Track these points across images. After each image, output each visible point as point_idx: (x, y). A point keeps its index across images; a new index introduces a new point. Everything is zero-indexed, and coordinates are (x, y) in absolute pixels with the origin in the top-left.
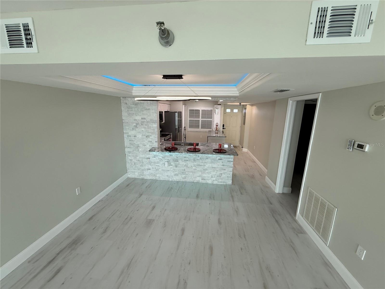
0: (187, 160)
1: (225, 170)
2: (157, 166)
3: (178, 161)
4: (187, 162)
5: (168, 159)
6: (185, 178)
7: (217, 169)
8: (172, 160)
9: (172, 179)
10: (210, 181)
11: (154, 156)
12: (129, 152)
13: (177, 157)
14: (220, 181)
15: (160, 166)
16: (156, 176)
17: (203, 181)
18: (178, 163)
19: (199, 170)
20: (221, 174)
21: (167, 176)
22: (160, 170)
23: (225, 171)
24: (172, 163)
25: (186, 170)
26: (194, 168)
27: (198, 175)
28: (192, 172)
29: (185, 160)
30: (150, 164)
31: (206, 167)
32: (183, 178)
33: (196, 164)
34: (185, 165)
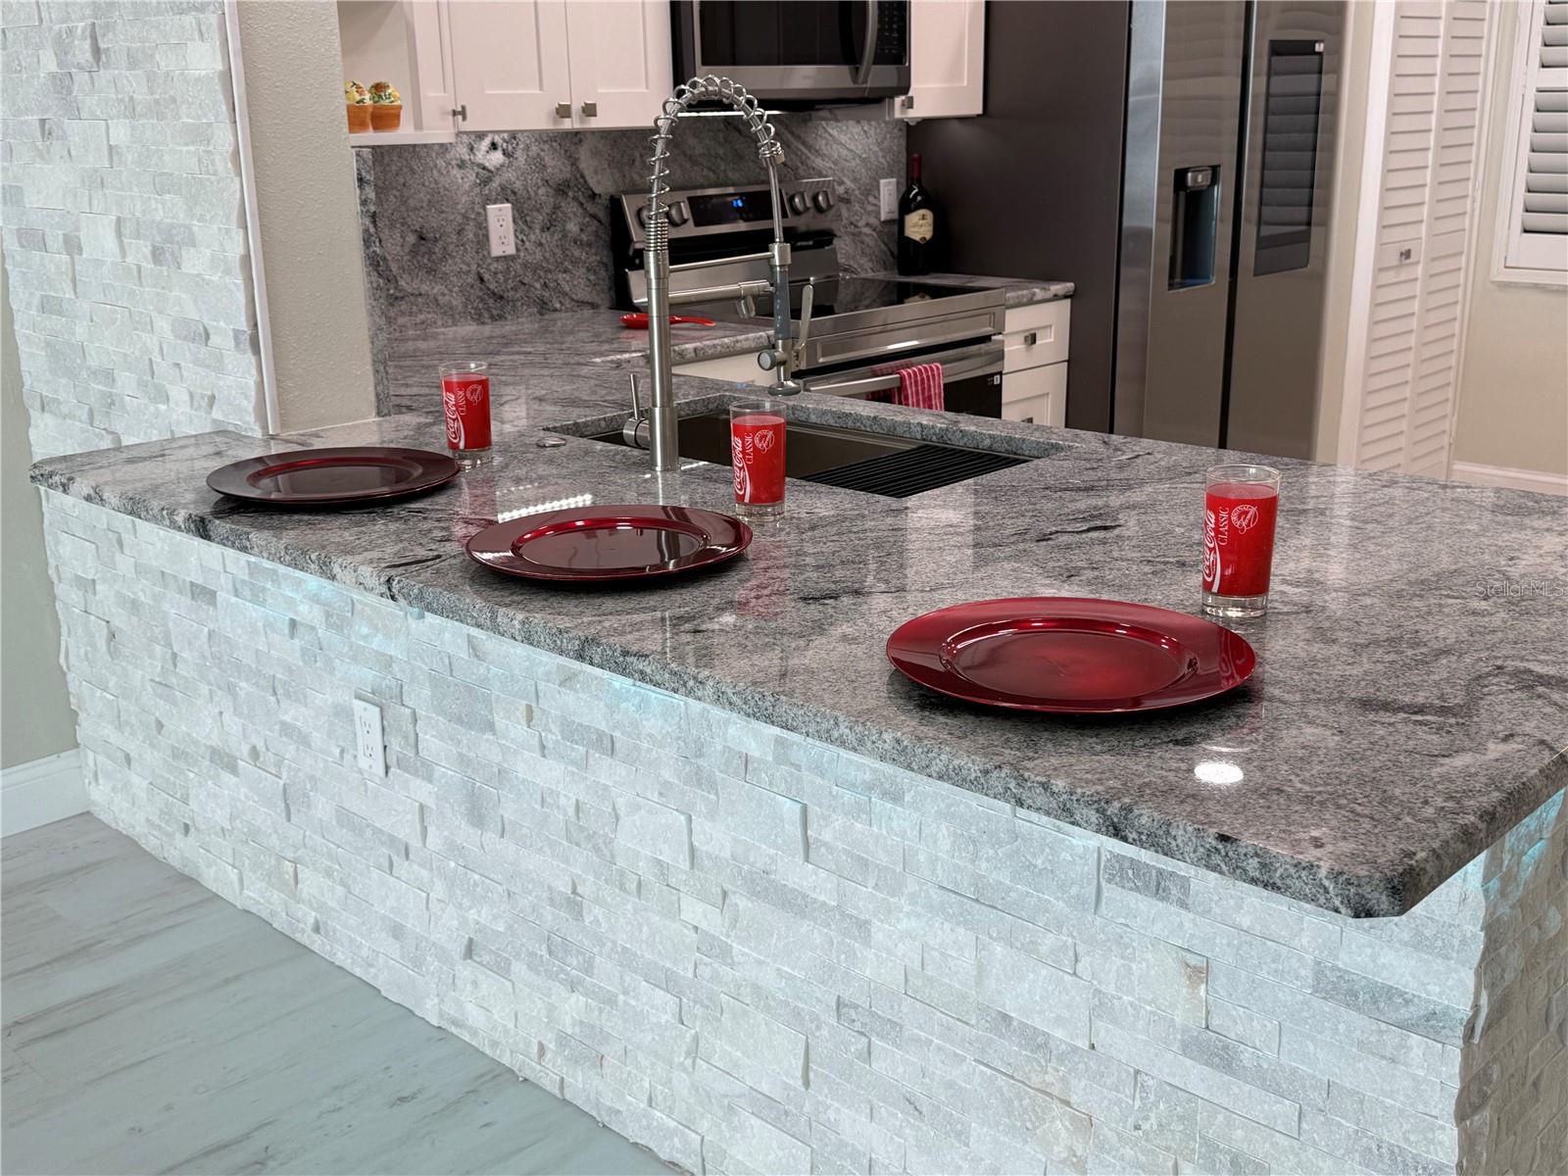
0: (606, 745)
2: (286, 729)
3: (490, 727)
4: (607, 771)
5: (386, 662)
6: (588, 1048)
7: (1084, 1095)
8: (428, 691)
9: (451, 1010)
11: (254, 569)
15: (317, 738)
16: (295, 895)
18: (486, 749)
21: (397, 932)
22: (323, 809)
24: (432, 743)
25: (594, 913)
26: (694, 911)
27: (765, 1088)
28: (669, 983)
29: (573, 731)
30: (231, 689)
31: (870, 954)
32: (563, 1039)
33: (726, 854)
34: (571, 811)
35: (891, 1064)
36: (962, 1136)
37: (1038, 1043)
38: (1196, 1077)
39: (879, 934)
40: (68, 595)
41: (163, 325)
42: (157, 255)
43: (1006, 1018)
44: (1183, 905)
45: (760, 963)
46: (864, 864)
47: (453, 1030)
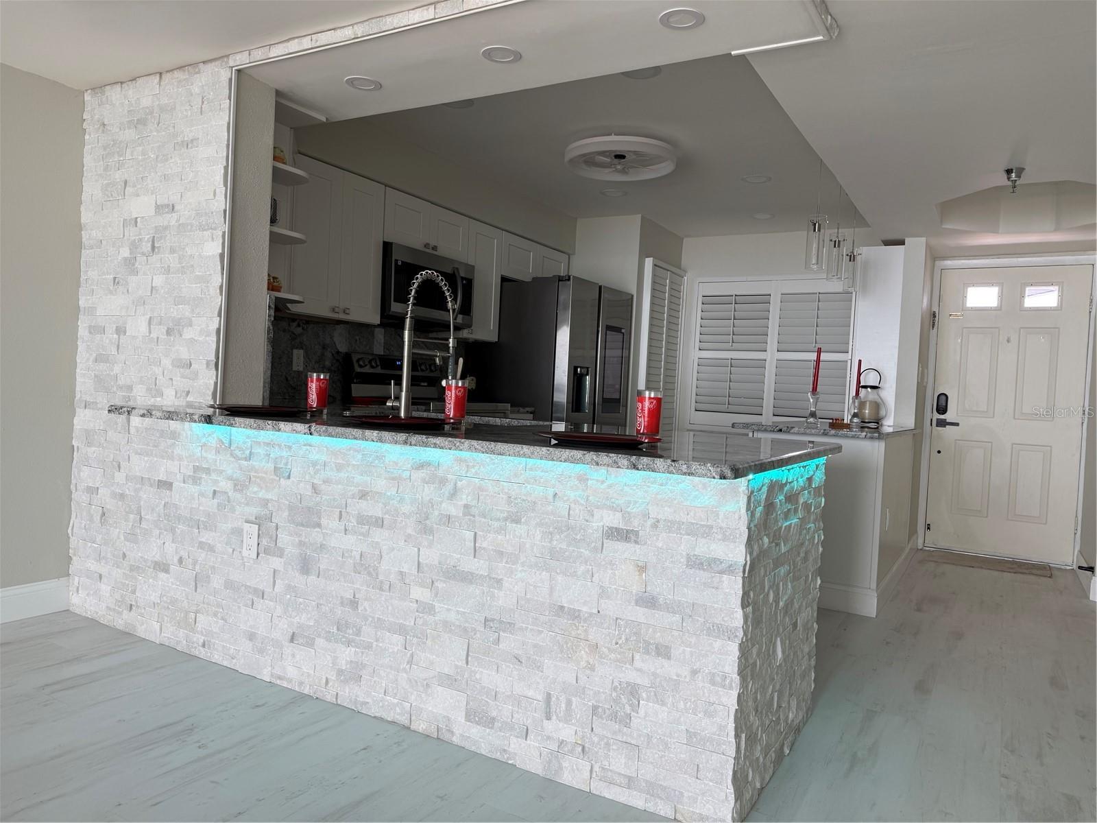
0: (379, 523)
1: (663, 651)
2: (202, 545)
3: (319, 525)
4: (378, 535)
5: (265, 503)
6: (353, 675)
7: (595, 635)
8: (286, 514)
9: (278, 671)
10: (532, 742)
11: (196, 469)
12: (89, 436)
13: (315, 488)
14: (619, 763)
15: (219, 547)
16: (193, 630)
17: (475, 731)
18: (315, 536)
19: (452, 617)
20: (633, 691)
21: (252, 637)
22: (217, 582)
23: (668, 668)
24: (284, 538)
25: (364, 605)
26: (419, 593)
27: (446, 671)
28: (402, 630)
29: (362, 520)
30: (173, 530)
31: (502, 594)
32: (340, 672)
33: (436, 562)
34: (358, 557)
35: (509, 643)
36: (540, 668)
37: (575, 615)
38: (640, 614)
39: (506, 584)
40: (79, 497)
41: (167, 362)
42: (169, 332)
43: (562, 607)
44: (636, 542)
45: (448, 610)
46: (501, 553)
47: (278, 682)
